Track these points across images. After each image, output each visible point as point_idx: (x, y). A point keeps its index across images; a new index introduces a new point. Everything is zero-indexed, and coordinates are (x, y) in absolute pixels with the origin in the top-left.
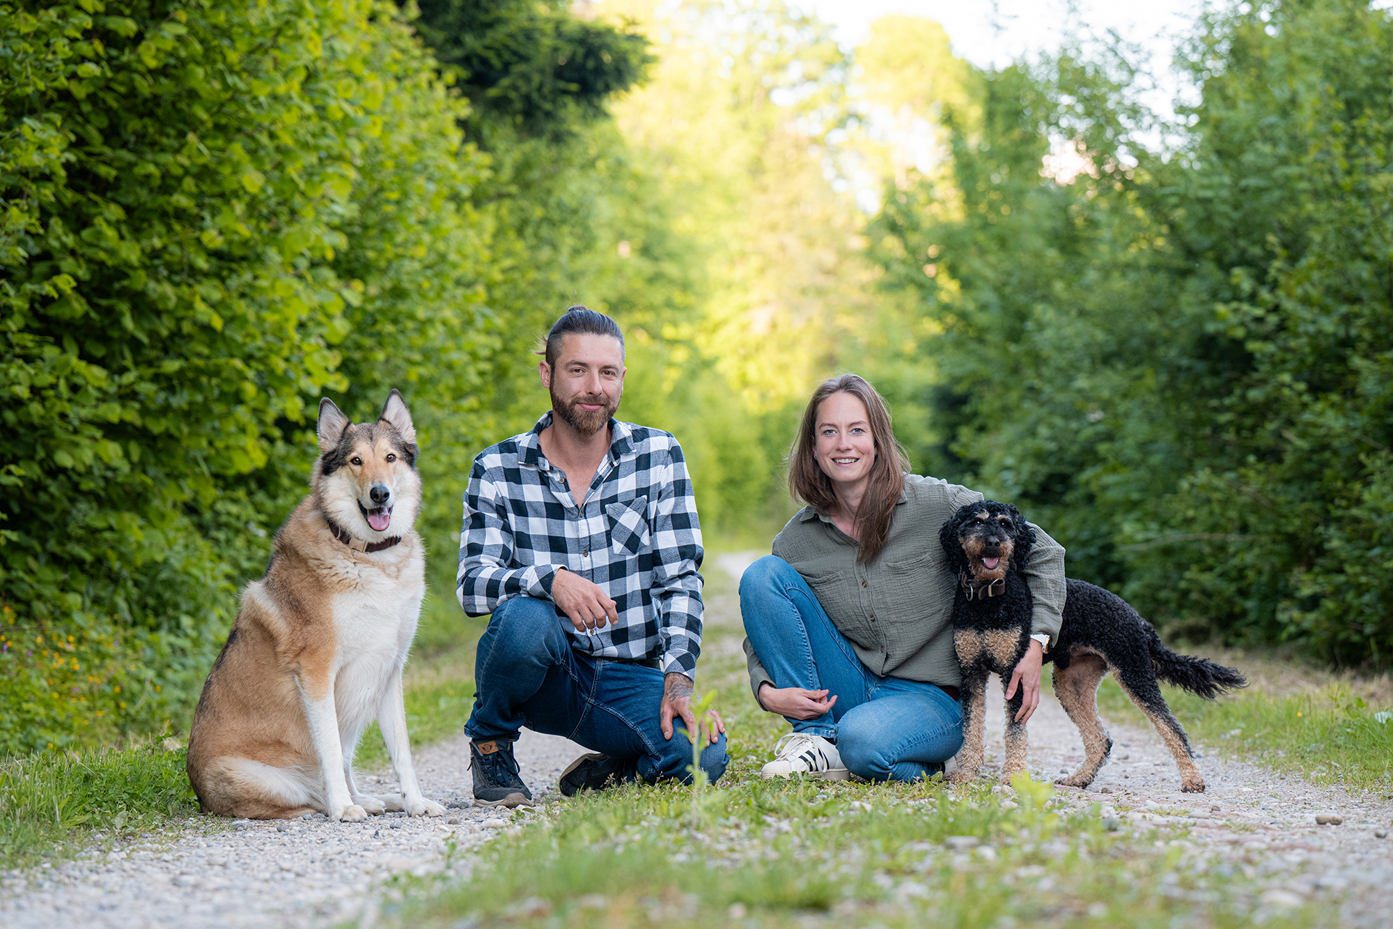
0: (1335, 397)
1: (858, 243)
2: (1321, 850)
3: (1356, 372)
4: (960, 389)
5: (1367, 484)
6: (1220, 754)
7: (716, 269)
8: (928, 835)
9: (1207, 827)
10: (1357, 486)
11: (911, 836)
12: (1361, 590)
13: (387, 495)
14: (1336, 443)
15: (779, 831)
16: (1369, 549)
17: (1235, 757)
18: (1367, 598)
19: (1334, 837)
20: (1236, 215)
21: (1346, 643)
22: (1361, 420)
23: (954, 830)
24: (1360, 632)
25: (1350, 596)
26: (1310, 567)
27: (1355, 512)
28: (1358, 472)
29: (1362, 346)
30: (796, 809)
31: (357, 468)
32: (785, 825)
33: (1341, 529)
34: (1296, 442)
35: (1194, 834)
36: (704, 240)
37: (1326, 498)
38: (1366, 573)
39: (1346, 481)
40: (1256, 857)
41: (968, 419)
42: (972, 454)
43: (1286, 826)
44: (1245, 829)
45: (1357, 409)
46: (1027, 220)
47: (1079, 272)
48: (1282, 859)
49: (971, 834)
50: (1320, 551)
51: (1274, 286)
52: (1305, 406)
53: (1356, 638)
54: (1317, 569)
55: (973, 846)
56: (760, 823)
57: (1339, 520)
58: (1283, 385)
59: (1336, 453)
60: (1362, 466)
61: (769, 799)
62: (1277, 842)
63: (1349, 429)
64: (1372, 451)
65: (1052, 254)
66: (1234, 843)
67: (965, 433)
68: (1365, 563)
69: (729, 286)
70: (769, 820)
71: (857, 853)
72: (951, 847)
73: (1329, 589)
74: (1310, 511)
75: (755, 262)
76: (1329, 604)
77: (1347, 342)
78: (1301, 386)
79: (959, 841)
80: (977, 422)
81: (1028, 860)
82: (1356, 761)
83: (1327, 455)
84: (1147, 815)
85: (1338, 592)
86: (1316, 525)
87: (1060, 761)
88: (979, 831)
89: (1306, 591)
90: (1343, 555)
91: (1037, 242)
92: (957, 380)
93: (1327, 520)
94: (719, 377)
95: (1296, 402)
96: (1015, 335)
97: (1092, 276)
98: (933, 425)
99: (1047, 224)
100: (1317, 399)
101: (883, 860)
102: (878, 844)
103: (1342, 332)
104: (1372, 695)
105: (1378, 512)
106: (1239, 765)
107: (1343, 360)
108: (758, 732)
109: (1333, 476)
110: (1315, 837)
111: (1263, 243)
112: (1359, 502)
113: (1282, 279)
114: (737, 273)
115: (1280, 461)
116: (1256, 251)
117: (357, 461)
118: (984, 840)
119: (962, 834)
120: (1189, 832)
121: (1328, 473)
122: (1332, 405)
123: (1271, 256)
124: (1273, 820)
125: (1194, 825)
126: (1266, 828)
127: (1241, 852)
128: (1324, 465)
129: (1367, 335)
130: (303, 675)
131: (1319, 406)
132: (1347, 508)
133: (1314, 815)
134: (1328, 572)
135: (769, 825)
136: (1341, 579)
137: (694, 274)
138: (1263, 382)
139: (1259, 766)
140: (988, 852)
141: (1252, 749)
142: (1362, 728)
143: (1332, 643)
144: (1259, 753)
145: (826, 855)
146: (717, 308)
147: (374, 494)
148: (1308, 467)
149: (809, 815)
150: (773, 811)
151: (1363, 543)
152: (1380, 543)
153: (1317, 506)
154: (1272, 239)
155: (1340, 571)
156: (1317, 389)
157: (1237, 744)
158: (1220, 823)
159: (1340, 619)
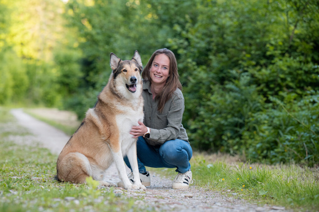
0: (204, 67)
1: (61, 11)
2: (182, 205)
3: (211, 60)
4: (90, 59)
5: (212, 94)
6: (160, 176)
7: (14, 17)
8: (60, 196)
9: (150, 197)
10: (209, 95)
11: (54, 197)
12: (209, 127)
13: (136, 80)
14: (204, 81)
15: (13, 194)
16: (212, 114)
17: (164, 177)
18: (211, 130)
19: (188, 201)
20: (176, 9)
21: (204, 144)
22: (212, 75)
23: (68, 195)
24: (208, 140)
25: (206, 129)
26: (194, 119)
27: (209, 103)
28: (210, 91)
29: (213, 52)
30: (20, 188)
31: (125, 73)
32: (16, 193)
33: (204, 108)
34: (192, 80)
35: (145, 199)
36: (10, 7)
37: (200, 98)
38: (211, 122)
39: (206, 93)
40: (161, 206)
41: (92, 69)
42: (93, 80)
43: (174, 197)
44: (162, 198)
45: (211, 71)
46: (113, 6)
47: (129, 23)
48: (169, 207)
49: (73, 196)
50: (198, 115)
51: (187, 31)
52: (195, 70)
53: (207, 142)
54: (196, 120)
55: (73, 200)
56: (8, 192)
57: (204, 105)
58: (188, 63)
59: (204, 84)
60: (211, 89)
61: (12, 185)
62: (170, 202)
63: (208, 77)
64: (214, 84)
65: (120, 17)
66: (156, 202)
67: (91, 74)
68: (211, 119)
69: (18, 22)
70: (11, 191)
71: (36, 201)
72: (67, 200)
73: (199, 127)
74: (195, 102)
75: (27, 15)
76: (199, 131)
77: (209, 50)
78: (194, 63)
79: (69, 198)
80: (95, 70)
81: (89, 204)
82: (200, 179)
83: (201, 85)
84: (132, 193)
85: (202, 127)
86: (196, 107)
87: (110, 177)
88: (76, 196)
89: (193, 127)
90: (204, 116)
91: (116, 14)
92: (89, 56)
93: (200, 105)
94: (13, 52)
95: (192, 68)
96: (108, 43)
97: (132, 25)
98: (82, 71)
99: (120, 8)
100: (198, 67)
101: (43, 203)
102: (43, 199)
103: (207, 47)
104: (210, 160)
105: (215, 103)
106: (165, 179)
107: (207, 55)
108: (15, 165)
109: (203, 91)
110: (182, 201)
111: (184, 18)
112: (209, 100)
113: (190, 29)
114: (21, 18)
115: (187, 86)
116: (182, 20)
117: (125, 71)
118: (77, 198)
119: (71, 196)
120: (144, 198)
121: (201, 91)
122: (204, 70)
123: (186, 22)
124: (171, 195)
125: (146, 196)
126: (168, 198)
127: (157, 204)
128: (200, 88)
129: (215, 48)
130: (111, 144)
131: (199, 69)
132: (206, 102)
133: (184, 195)
134: (199, 121)
135: (11, 193)
136: (203, 124)
137: (6, 18)
138: (183, 62)
139: (171, 180)
140: (77, 202)
141: (170, 175)
142: (203, 169)
143: (200, 143)
144: (172, 176)
145: (26, 201)
146: (14, 29)
147: (131, 80)
148: (195, 89)
149: (24, 190)
150: (13, 188)
151: (211, 113)
152: (215, 113)
153: (197, 101)
154: (187, 17)
155: (203, 121)
156: (199, 64)
157: (166, 173)
158: (154, 196)
159: (203, 136)
